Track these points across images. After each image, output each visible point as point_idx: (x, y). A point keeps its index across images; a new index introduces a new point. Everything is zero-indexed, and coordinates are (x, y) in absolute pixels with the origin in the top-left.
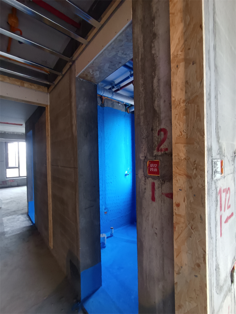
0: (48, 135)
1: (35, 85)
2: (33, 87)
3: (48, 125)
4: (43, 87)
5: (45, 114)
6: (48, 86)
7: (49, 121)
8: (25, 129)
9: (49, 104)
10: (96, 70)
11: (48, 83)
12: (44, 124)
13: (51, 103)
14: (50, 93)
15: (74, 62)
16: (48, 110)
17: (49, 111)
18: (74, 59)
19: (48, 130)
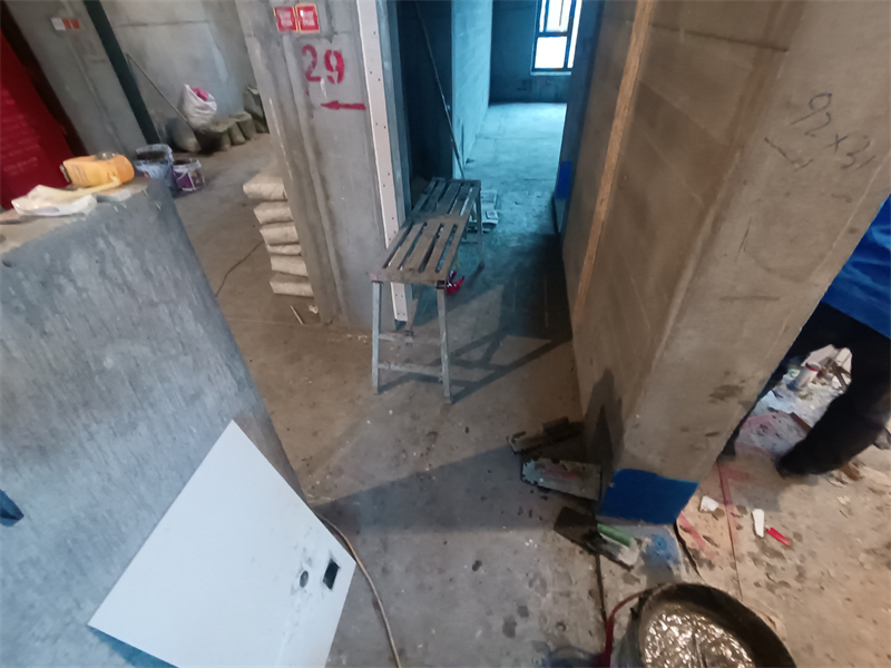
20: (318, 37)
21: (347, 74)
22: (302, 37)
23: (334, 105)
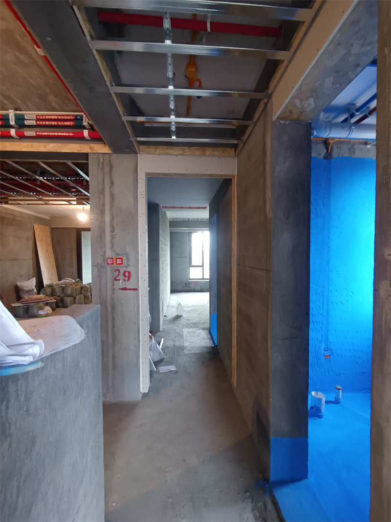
0: (234, 220)
1: (219, 149)
2: (217, 153)
3: (234, 205)
4: (229, 149)
5: (232, 189)
6: (235, 146)
7: (236, 199)
8: (208, 212)
9: (236, 174)
10: (308, 98)
11: (236, 142)
12: (230, 203)
13: (238, 170)
14: (238, 156)
15: (270, 97)
16: (235, 182)
17: (236, 184)
18: (269, 92)
19: (234, 212)
20: (122, 267)
21: (132, 278)
22: (116, 267)
23: (124, 289)
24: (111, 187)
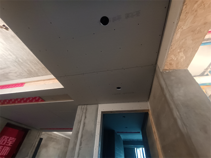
0: (156, 139)
8: (141, 135)
9: (150, 109)
14: (148, 100)
24: (84, 120)
